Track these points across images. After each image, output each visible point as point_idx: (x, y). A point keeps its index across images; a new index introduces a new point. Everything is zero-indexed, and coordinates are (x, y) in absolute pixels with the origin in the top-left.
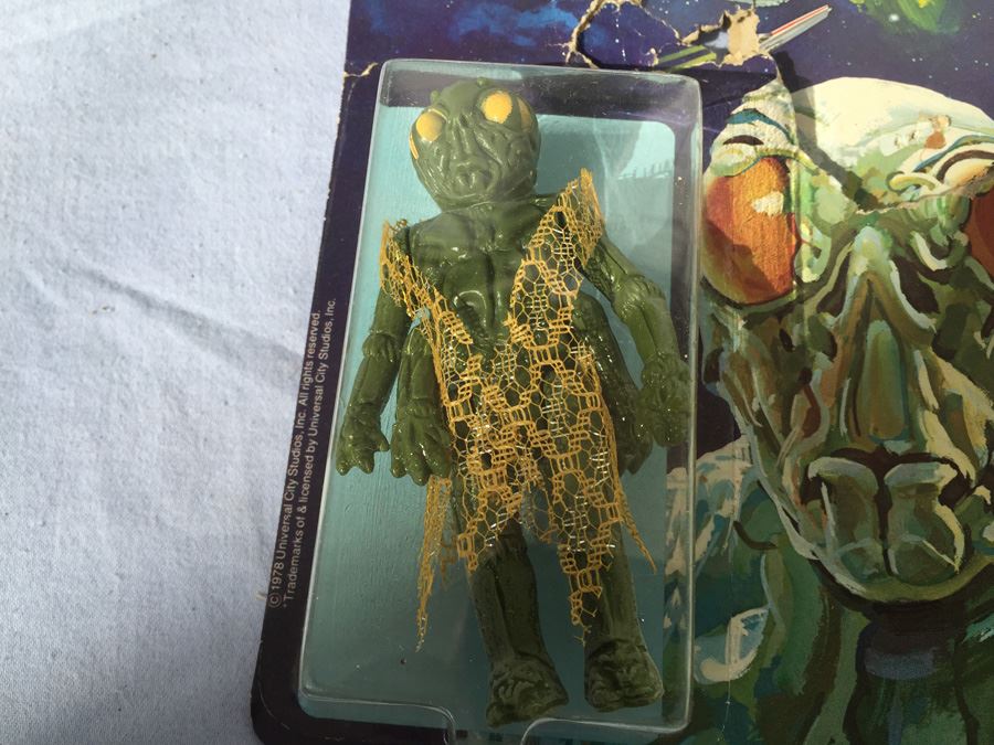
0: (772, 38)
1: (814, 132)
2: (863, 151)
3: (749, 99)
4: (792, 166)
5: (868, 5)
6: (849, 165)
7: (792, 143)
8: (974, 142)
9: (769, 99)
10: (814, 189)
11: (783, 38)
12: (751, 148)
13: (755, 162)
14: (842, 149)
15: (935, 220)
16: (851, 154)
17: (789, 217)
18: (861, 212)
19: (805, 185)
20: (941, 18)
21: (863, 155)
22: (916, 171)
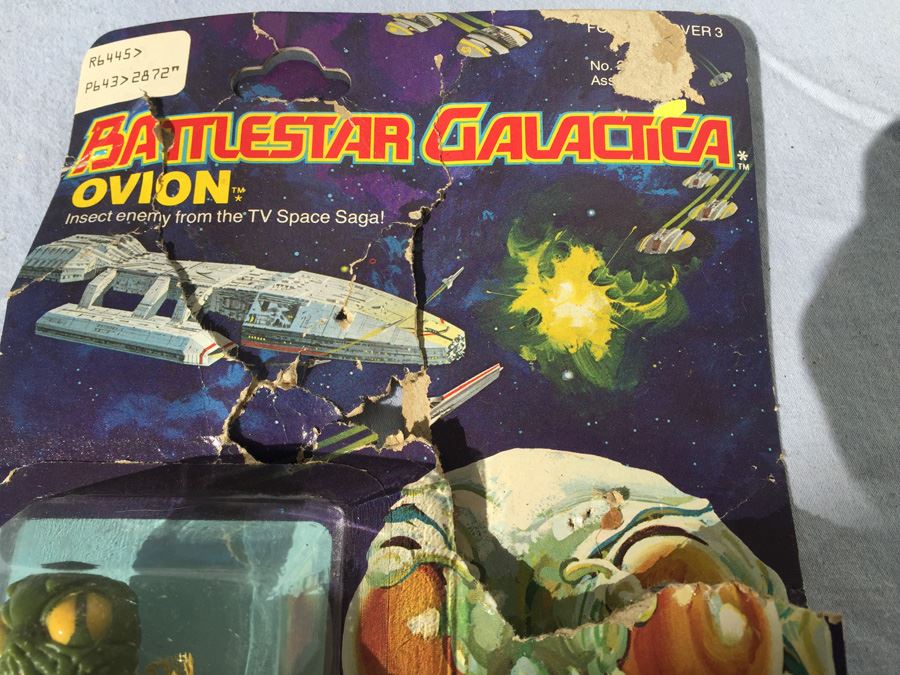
0: (443, 402)
1: (486, 513)
2: (534, 536)
3: (407, 492)
4: (449, 576)
5: (541, 362)
6: (520, 553)
7: (450, 548)
8: (655, 516)
9: (427, 494)
10: (471, 606)
11: (454, 401)
12: (408, 553)
13: (413, 570)
14: (513, 534)
15: (592, 654)
16: (522, 540)
17: (444, 641)
18: (517, 637)
19: (461, 600)
20: (618, 370)
21: (535, 541)
22: (591, 557)
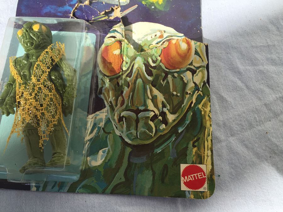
0: (123, 13)
1: (132, 35)
2: (143, 39)
3: (114, 27)
4: (123, 43)
5: (147, 4)
6: (140, 43)
7: (123, 37)
8: (171, 37)
9: (119, 28)
10: (127, 48)
11: (126, 13)
12: (114, 39)
13: (114, 42)
14: (138, 39)
15: (154, 54)
16: (140, 40)
17: (121, 55)
18: (137, 53)
19: (125, 47)
20: (165, 7)
22: (156, 44)
